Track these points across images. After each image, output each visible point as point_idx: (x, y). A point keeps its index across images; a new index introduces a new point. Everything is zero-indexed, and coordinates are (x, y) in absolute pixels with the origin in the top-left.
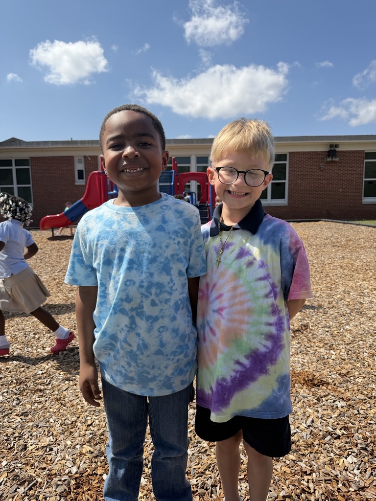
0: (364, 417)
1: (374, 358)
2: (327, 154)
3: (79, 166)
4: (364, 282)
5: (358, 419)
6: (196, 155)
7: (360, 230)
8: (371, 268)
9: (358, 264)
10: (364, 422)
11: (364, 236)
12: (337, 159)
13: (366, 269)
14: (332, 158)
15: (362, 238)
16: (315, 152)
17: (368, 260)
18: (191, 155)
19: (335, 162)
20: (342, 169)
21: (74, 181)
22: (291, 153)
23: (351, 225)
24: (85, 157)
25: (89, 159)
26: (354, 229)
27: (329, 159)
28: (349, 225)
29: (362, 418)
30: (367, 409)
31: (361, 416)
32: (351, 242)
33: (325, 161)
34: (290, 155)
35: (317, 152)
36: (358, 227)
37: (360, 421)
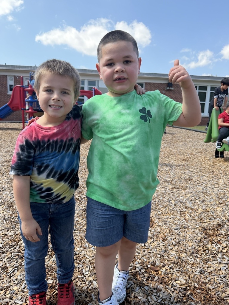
0: (147, 249)
1: (166, 208)
2: (167, 85)
3: (11, 82)
4: (175, 162)
5: (143, 250)
6: (88, 80)
7: (181, 131)
8: (181, 153)
9: (174, 151)
10: (146, 251)
11: (183, 135)
12: (173, 89)
13: (178, 154)
14: (170, 87)
15: (181, 136)
16: (160, 83)
17: (181, 149)
18: (85, 80)
19: (171, 90)
20: (175, 95)
21: (7, 92)
22: (146, 83)
23: (177, 128)
24: (15, 77)
25: (18, 78)
26: (178, 131)
27: (168, 88)
28: (176, 128)
29: (146, 248)
30: (151, 242)
31: (145, 247)
32: (175, 138)
33: (166, 89)
34: (145, 84)
35: (161, 84)
36: (181, 129)
37: (144, 251)
